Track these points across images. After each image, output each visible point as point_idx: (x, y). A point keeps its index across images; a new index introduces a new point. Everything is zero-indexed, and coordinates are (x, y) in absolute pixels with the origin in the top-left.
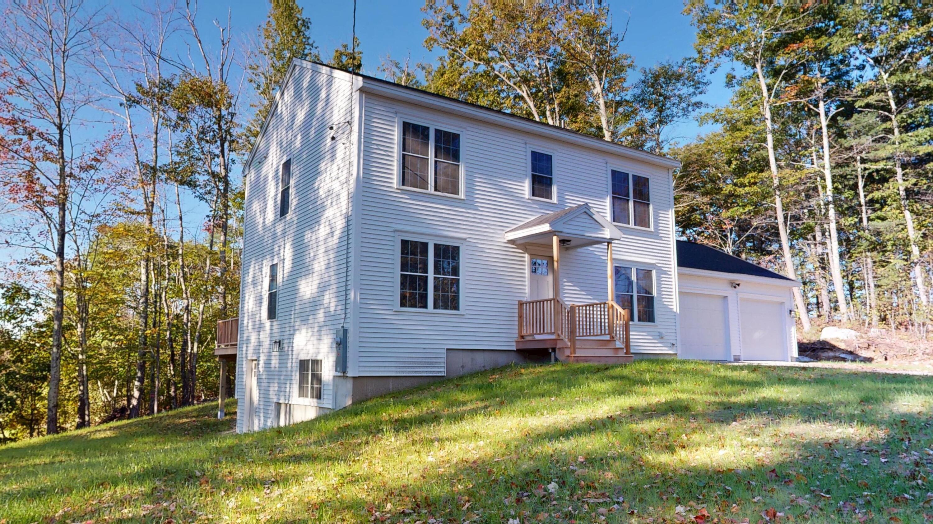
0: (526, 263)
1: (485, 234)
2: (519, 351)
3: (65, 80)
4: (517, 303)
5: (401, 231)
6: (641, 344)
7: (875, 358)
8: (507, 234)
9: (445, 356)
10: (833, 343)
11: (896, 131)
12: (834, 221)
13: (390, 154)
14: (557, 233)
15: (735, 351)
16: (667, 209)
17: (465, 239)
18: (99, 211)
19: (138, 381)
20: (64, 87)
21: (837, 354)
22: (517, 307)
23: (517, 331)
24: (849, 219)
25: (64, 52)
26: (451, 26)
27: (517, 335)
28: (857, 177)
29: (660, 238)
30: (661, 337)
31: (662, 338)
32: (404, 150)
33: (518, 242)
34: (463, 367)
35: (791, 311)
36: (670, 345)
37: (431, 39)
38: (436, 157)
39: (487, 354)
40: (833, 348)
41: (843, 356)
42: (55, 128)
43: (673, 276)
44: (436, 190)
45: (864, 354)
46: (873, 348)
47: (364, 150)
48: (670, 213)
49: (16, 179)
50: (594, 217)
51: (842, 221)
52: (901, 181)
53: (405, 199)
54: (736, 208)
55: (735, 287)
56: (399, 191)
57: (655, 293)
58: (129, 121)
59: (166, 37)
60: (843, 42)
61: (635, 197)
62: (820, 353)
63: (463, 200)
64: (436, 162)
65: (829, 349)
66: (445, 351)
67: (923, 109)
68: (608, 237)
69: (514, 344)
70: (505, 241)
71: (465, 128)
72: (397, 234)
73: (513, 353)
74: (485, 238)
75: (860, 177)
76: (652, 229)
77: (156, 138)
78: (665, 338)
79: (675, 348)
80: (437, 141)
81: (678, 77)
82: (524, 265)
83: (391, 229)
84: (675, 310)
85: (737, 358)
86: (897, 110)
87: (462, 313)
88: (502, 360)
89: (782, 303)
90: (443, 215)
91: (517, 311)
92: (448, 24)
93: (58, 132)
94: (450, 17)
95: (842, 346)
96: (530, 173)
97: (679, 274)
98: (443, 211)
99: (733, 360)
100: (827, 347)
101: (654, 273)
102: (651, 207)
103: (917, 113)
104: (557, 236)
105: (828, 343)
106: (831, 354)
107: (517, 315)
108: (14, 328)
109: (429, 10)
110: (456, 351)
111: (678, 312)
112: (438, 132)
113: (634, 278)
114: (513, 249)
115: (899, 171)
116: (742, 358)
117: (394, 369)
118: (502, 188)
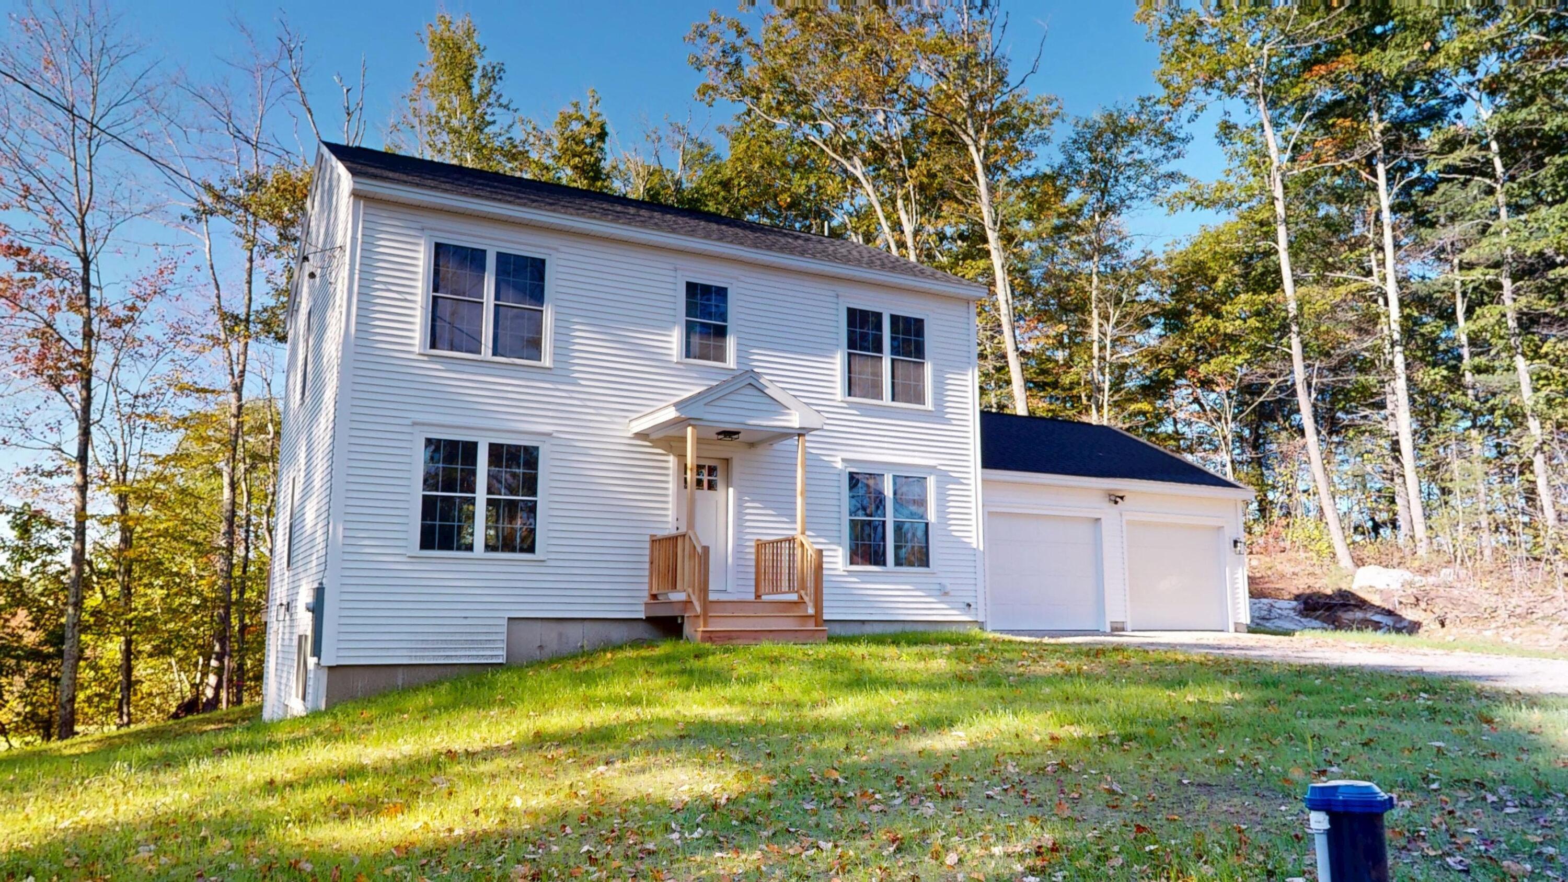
0: (671, 472)
1: (591, 424)
2: (650, 620)
3: (91, 183)
4: (648, 538)
5: (424, 424)
6: (900, 605)
7: (1425, 623)
8: (634, 424)
9: (505, 629)
10: (1362, 595)
11: (1503, 212)
12: (1403, 377)
13: (409, 297)
14: (692, 422)
15: (1114, 614)
16: (962, 368)
17: (549, 435)
18: (146, 389)
19: (216, 659)
20: (91, 194)
21: (1370, 615)
22: (648, 545)
23: (646, 587)
24: (1432, 372)
25: (90, 139)
26: (738, 63)
27: (646, 594)
28: (1454, 294)
29: (948, 421)
30: (944, 593)
31: (946, 594)
32: (436, 289)
33: (653, 436)
34: (541, 647)
35: (1236, 542)
36: (964, 606)
37: (707, 87)
38: (497, 298)
39: (588, 625)
40: (1362, 604)
41: (1377, 618)
42: (78, 259)
43: (972, 487)
44: (495, 353)
45: (1410, 615)
46: (1423, 605)
47: (359, 293)
48: (970, 377)
49: (25, 341)
50: (766, 391)
51: (1419, 375)
52: (1508, 302)
53: (436, 370)
54: (1222, 358)
55: (1116, 502)
56: (426, 358)
57: (932, 516)
58: (207, 242)
59: (266, 107)
60: (1402, 57)
61: (895, 350)
62: (1339, 613)
63: (549, 369)
64: (496, 305)
65: (1355, 606)
66: (505, 622)
67: (1553, 170)
68: (797, 426)
69: (643, 608)
70: (630, 435)
71: (556, 249)
72: (417, 428)
73: (641, 624)
74: (590, 431)
75: (1459, 295)
76: (929, 405)
77: (251, 269)
78: (952, 593)
79: (973, 611)
80: (499, 273)
81: (1132, 131)
82: (667, 475)
83: (409, 422)
84: (975, 546)
85: (1119, 626)
86: (1504, 173)
87: (542, 558)
88: (617, 633)
89: (1220, 528)
90: (510, 395)
91: (647, 552)
92: (732, 60)
93: (81, 265)
94: (735, 49)
95: (1376, 600)
96: (683, 318)
97: (984, 481)
98: (509, 389)
99: (1108, 630)
100: (1352, 602)
101: (931, 482)
102: (928, 369)
103: (1546, 178)
104: (694, 426)
105: (1353, 595)
106: (1359, 615)
107: (647, 559)
108: (33, 574)
109: (698, 38)
110: (523, 622)
111: (981, 548)
112: (502, 258)
113: (888, 491)
114: (645, 446)
115: (1507, 283)
116: (1129, 626)
117: (405, 653)
118: (637, 348)
